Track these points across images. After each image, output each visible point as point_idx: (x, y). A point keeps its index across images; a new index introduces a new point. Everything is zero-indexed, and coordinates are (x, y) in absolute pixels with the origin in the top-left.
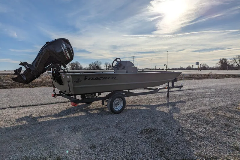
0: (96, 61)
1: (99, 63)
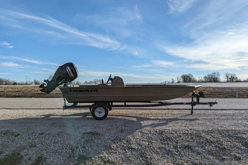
0: (213, 72)
1: (216, 74)
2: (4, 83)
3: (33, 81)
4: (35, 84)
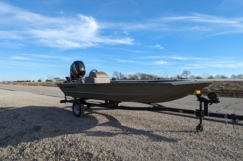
2: (154, 78)
3: (177, 76)
4: (178, 79)
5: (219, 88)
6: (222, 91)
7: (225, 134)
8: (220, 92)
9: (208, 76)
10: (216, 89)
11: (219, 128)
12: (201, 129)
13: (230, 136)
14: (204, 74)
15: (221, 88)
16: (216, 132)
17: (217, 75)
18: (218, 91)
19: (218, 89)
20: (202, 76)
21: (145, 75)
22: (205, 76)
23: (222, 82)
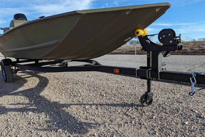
5: (200, 47)
6: (202, 50)
7: (192, 110)
8: (200, 51)
9: (191, 40)
10: (197, 49)
11: (184, 96)
12: (148, 101)
13: (200, 117)
14: (187, 38)
15: (201, 47)
16: (176, 105)
17: (199, 39)
18: (198, 51)
19: (198, 49)
20: (185, 40)
21: (133, 42)
22: (188, 40)
23: (203, 42)
